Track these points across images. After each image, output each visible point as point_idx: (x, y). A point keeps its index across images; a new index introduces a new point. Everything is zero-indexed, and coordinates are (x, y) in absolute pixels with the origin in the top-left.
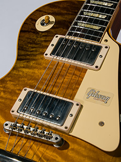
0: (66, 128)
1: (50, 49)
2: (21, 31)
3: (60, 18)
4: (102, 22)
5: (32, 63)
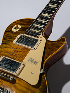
0: (16, 74)
2: (6, 31)
3: (23, 26)
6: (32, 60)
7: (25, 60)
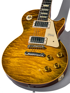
0: (45, 44)
1: (34, 25)
2: (22, 21)
4: (47, 15)
5: (29, 30)
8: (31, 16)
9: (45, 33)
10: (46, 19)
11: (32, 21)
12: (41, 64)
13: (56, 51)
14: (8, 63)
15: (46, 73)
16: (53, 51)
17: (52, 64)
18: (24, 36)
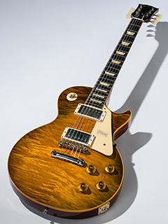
0: (89, 145)
1: (77, 110)
2: (59, 99)
3: (80, 95)
4: (103, 100)
5: (67, 116)
6: (100, 132)
7: (94, 132)
8: (76, 95)
9: (93, 128)
10: (100, 105)
11: (75, 104)
12: (75, 177)
13: (105, 162)
14: (18, 163)
15: (80, 194)
16: (100, 160)
17: (94, 181)
18: (56, 126)
